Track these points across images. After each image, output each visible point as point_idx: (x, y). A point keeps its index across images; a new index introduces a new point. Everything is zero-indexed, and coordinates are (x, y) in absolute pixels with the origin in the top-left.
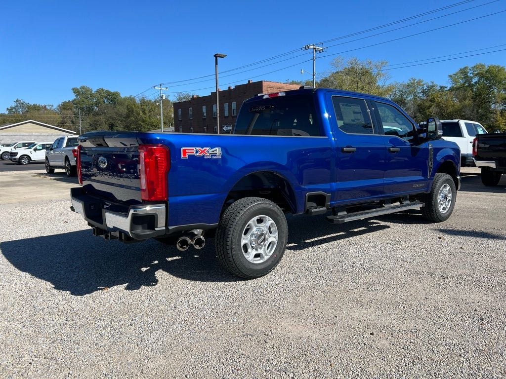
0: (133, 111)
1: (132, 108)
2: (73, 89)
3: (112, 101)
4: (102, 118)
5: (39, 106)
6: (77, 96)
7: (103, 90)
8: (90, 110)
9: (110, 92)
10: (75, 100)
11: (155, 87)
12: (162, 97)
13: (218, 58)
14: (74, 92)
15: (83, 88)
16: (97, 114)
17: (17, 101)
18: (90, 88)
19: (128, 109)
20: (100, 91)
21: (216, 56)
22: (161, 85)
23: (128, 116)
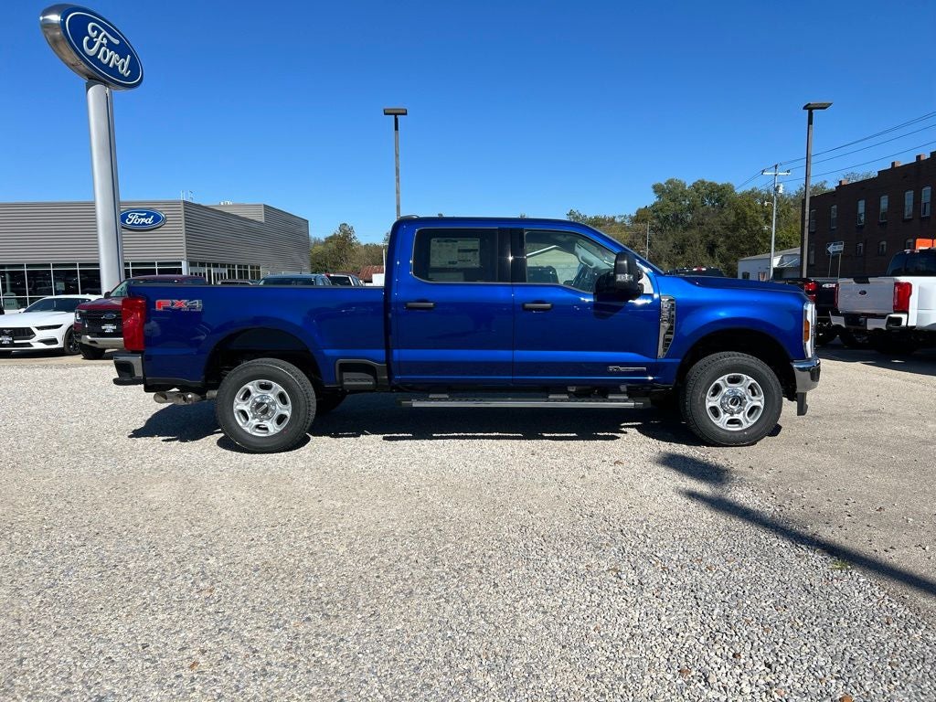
0: (745, 218)
1: (745, 213)
2: (654, 187)
3: (717, 201)
4: (695, 234)
5: (604, 220)
6: (659, 197)
7: (703, 182)
8: (678, 219)
9: (715, 185)
10: (656, 204)
11: (763, 171)
12: (777, 189)
13: (814, 111)
14: (655, 192)
15: (670, 182)
16: (689, 227)
17: (570, 214)
18: (683, 180)
19: (737, 214)
20: (697, 187)
21: (810, 109)
22: (776, 166)
23: (735, 227)
